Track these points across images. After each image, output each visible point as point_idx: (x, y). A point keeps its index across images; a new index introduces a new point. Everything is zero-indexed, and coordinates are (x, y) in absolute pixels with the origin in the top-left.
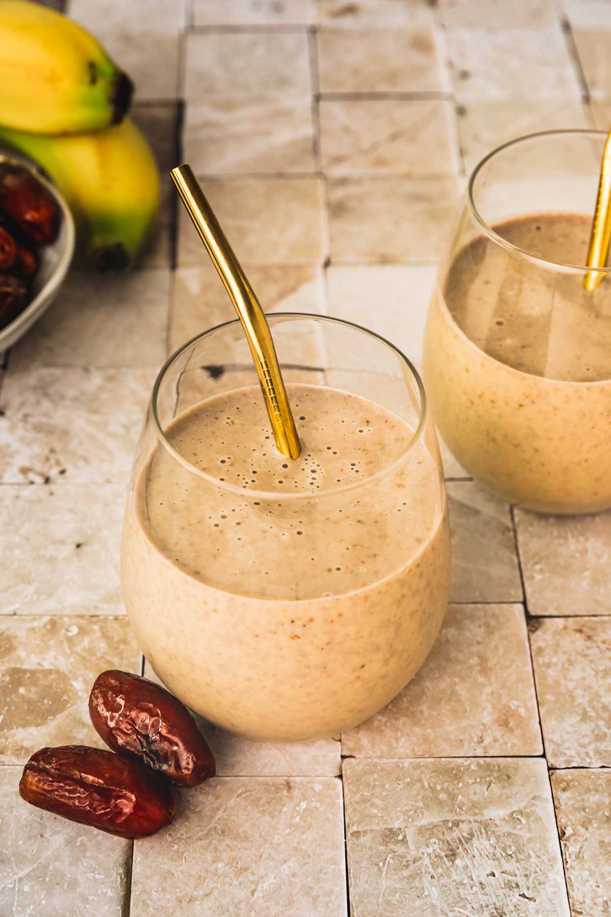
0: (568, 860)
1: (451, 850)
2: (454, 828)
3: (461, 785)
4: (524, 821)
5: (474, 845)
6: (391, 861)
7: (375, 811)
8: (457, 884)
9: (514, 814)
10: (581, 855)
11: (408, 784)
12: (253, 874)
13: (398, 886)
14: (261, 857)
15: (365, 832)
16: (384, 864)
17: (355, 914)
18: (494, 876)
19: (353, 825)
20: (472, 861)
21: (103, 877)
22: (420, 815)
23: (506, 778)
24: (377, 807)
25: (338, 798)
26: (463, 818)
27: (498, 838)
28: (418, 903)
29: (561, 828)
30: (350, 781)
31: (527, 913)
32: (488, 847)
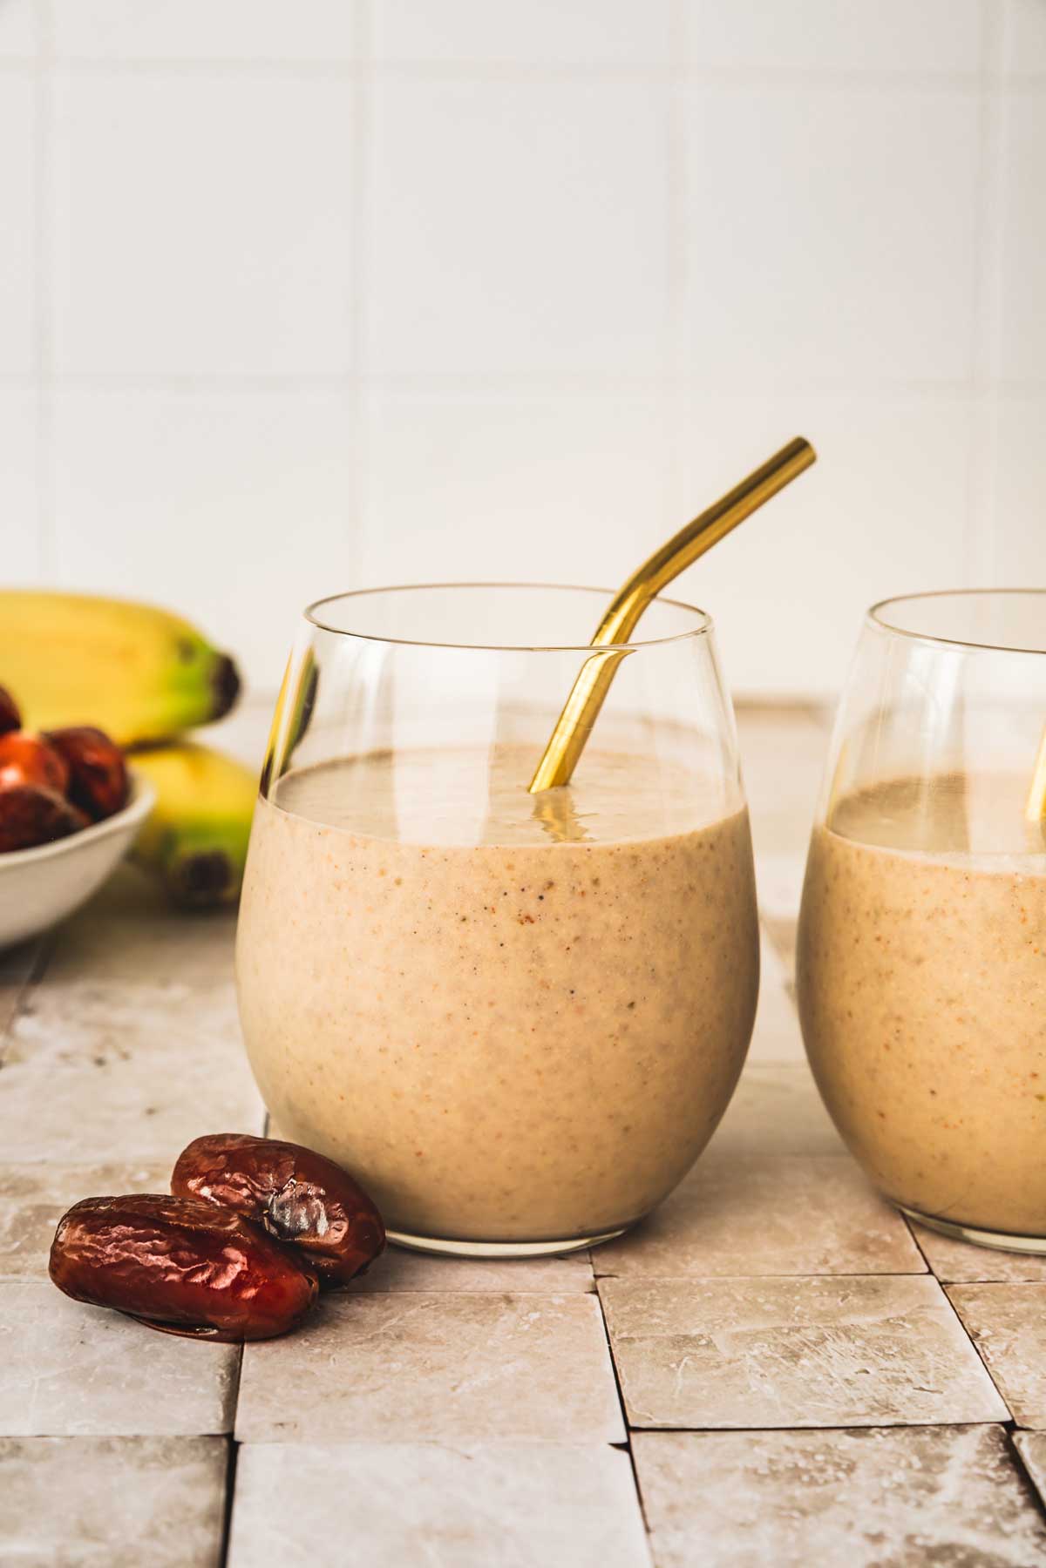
0: (989, 1356)
1: (790, 1352)
2: (792, 1333)
3: (797, 1298)
4: (907, 1325)
5: (829, 1348)
6: (690, 1363)
7: (656, 1320)
8: (805, 1381)
9: (891, 1321)
10: (1010, 1352)
11: (709, 1298)
12: (453, 1372)
13: (705, 1383)
14: (466, 1357)
15: (641, 1339)
16: (678, 1366)
17: (634, 1409)
18: (868, 1372)
19: (620, 1333)
20: (829, 1361)
21: (189, 1377)
22: (734, 1323)
23: (872, 1291)
24: (659, 1317)
25: (593, 1309)
26: (805, 1325)
27: (868, 1341)
28: (741, 1398)
29: (972, 1331)
30: (611, 1296)
31: (931, 1404)
32: (853, 1349)
